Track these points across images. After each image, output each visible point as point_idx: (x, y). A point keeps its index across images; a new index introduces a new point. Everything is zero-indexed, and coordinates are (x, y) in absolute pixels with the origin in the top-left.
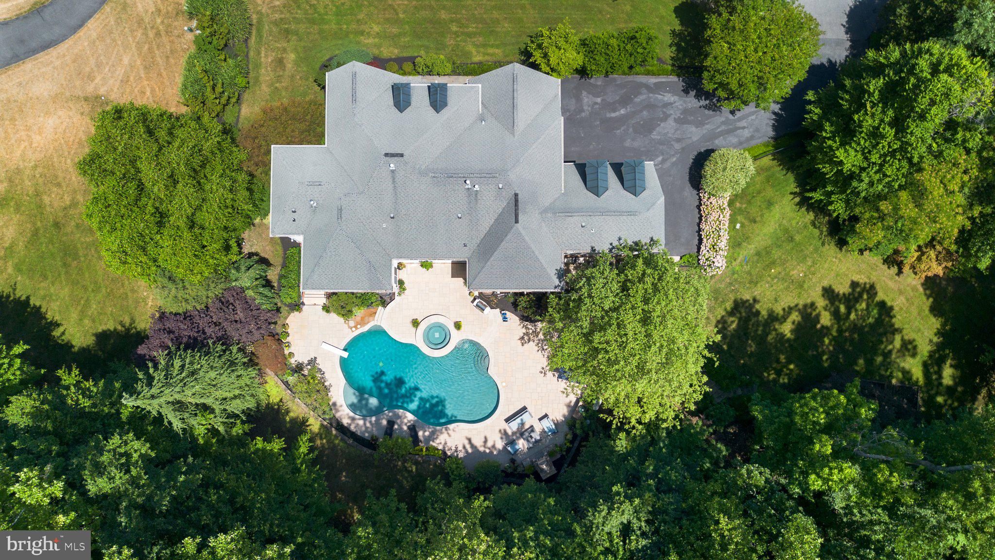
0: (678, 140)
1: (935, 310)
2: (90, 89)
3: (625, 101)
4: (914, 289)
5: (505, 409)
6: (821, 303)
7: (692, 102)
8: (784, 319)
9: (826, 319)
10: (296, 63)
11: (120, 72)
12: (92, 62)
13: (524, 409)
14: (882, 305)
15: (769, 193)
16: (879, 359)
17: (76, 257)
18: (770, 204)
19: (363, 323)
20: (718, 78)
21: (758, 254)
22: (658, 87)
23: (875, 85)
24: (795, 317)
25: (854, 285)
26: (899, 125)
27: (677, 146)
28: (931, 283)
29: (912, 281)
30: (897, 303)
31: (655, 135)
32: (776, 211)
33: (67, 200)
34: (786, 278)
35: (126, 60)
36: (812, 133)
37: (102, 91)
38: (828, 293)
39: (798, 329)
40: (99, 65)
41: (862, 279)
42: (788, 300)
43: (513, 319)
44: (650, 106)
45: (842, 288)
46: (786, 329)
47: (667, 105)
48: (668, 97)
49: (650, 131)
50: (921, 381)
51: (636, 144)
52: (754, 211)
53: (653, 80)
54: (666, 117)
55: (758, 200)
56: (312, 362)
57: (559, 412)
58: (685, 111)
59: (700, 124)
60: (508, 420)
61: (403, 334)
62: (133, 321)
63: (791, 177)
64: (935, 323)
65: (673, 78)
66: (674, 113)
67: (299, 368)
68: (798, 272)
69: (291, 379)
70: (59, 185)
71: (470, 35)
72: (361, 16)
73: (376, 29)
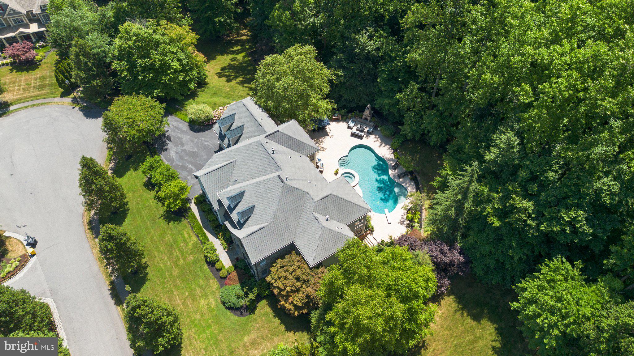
0: (193, 141)
1: (214, 59)
4: (209, 66)
5: (358, 142)
6: (234, 82)
7: (170, 146)
8: (248, 87)
9: (240, 79)
10: (249, 333)
13: (353, 136)
14: (222, 70)
16: (244, 65)
21: (229, 98)
24: (245, 85)
25: (220, 77)
27: (196, 140)
30: (218, 67)
31: (196, 150)
34: (232, 91)
38: (229, 81)
41: (216, 76)
42: (241, 88)
44: (181, 158)
45: (224, 79)
47: (177, 153)
48: (173, 154)
49: (194, 152)
50: (245, 53)
51: (204, 154)
53: (166, 161)
54: (183, 150)
56: (402, 223)
57: (343, 125)
58: (176, 145)
59: (180, 139)
60: (361, 138)
62: (456, 311)
65: (162, 157)
66: (180, 149)
67: (408, 226)
68: (227, 89)
69: (416, 225)
71: (182, 251)
72: (198, 317)
73: (203, 302)
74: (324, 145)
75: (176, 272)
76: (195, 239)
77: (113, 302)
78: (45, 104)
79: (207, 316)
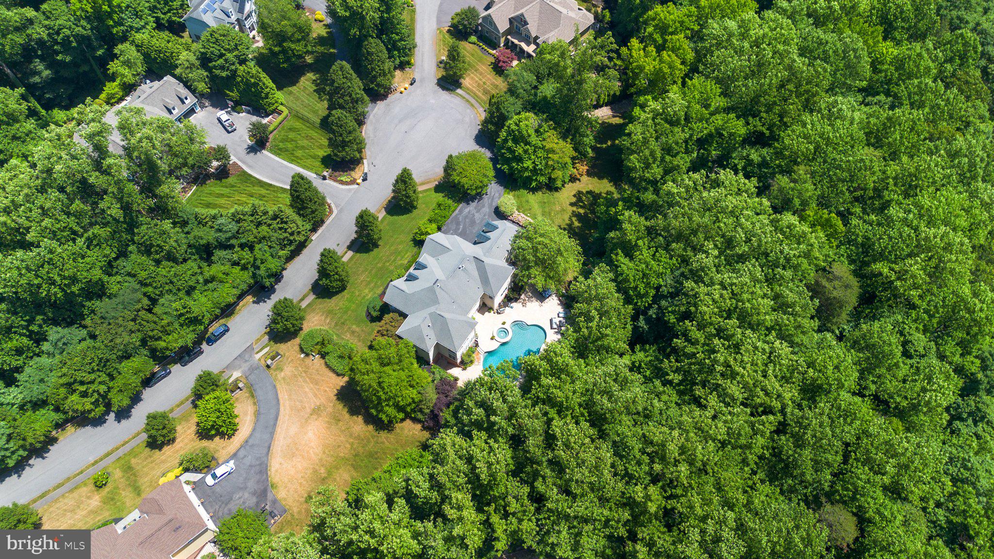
0: (485, 215)
2: (308, 410)
3: (458, 224)
4: (588, 180)
5: (547, 327)
6: (574, 209)
7: (473, 205)
8: (572, 223)
9: (582, 211)
10: (358, 326)
11: (311, 395)
12: (297, 403)
13: (551, 321)
14: (588, 192)
15: (524, 199)
17: (376, 453)
18: (527, 201)
19: (479, 359)
20: (474, 187)
21: (543, 215)
22: (461, 212)
23: (510, 144)
24: (574, 219)
25: (574, 196)
26: (527, 143)
27: (487, 216)
28: (589, 174)
29: (585, 178)
30: (590, 187)
32: (530, 200)
33: (348, 446)
34: (557, 213)
35: (307, 390)
36: (512, 174)
37: (313, 406)
38: (572, 204)
39: (579, 221)
40: (301, 401)
41: (574, 192)
42: (566, 217)
43: (514, 304)
44: (466, 217)
45: (574, 200)
46: (576, 224)
47: (469, 212)
48: (467, 210)
52: (527, 207)
53: (457, 212)
54: (474, 215)
55: (524, 204)
57: (560, 309)
58: (475, 208)
59: (483, 206)
60: (552, 328)
61: (494, 345)
62: (420, 442)
63: (522, 190)
64: (605, 181)
65: (461, 205)
66: (474, 211)
68: (558, 208)
70: (339, 446)
71: (395, 260)
72: (357, 293)
73: (367, 291)
74: (529, 304)
75: (379, 265)
76: (406, 262)
77: (348, 244)
78: (472, 105)
79: (359, 299)
